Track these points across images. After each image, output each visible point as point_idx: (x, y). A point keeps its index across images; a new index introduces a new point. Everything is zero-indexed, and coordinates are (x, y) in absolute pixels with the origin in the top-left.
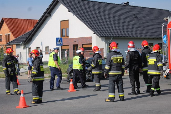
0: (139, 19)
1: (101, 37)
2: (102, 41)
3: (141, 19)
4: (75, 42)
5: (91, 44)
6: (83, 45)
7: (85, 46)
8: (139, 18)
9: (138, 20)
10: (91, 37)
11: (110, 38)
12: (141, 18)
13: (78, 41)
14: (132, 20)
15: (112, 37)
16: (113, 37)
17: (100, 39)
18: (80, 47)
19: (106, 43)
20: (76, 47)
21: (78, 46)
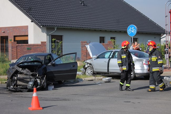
0: (87, 6)
1: (41, 26)
2: (42, 32)
3: (88, 6)
4: (4, 32)
5: (27, 36)
6: (15, 37)
7: (17, 39)
8: (86, 4)
9: (85, 7)
10: (27, 27)
11: (54, 29)
12: (88, 4)
13: (9, 31)
14: (78, 6)
15: (56, 27)
16: (58, 27)
17: (40, 30)
18: (11, 39)
19: (47, 35)
20: (4, 40)
21: (9, 38)
